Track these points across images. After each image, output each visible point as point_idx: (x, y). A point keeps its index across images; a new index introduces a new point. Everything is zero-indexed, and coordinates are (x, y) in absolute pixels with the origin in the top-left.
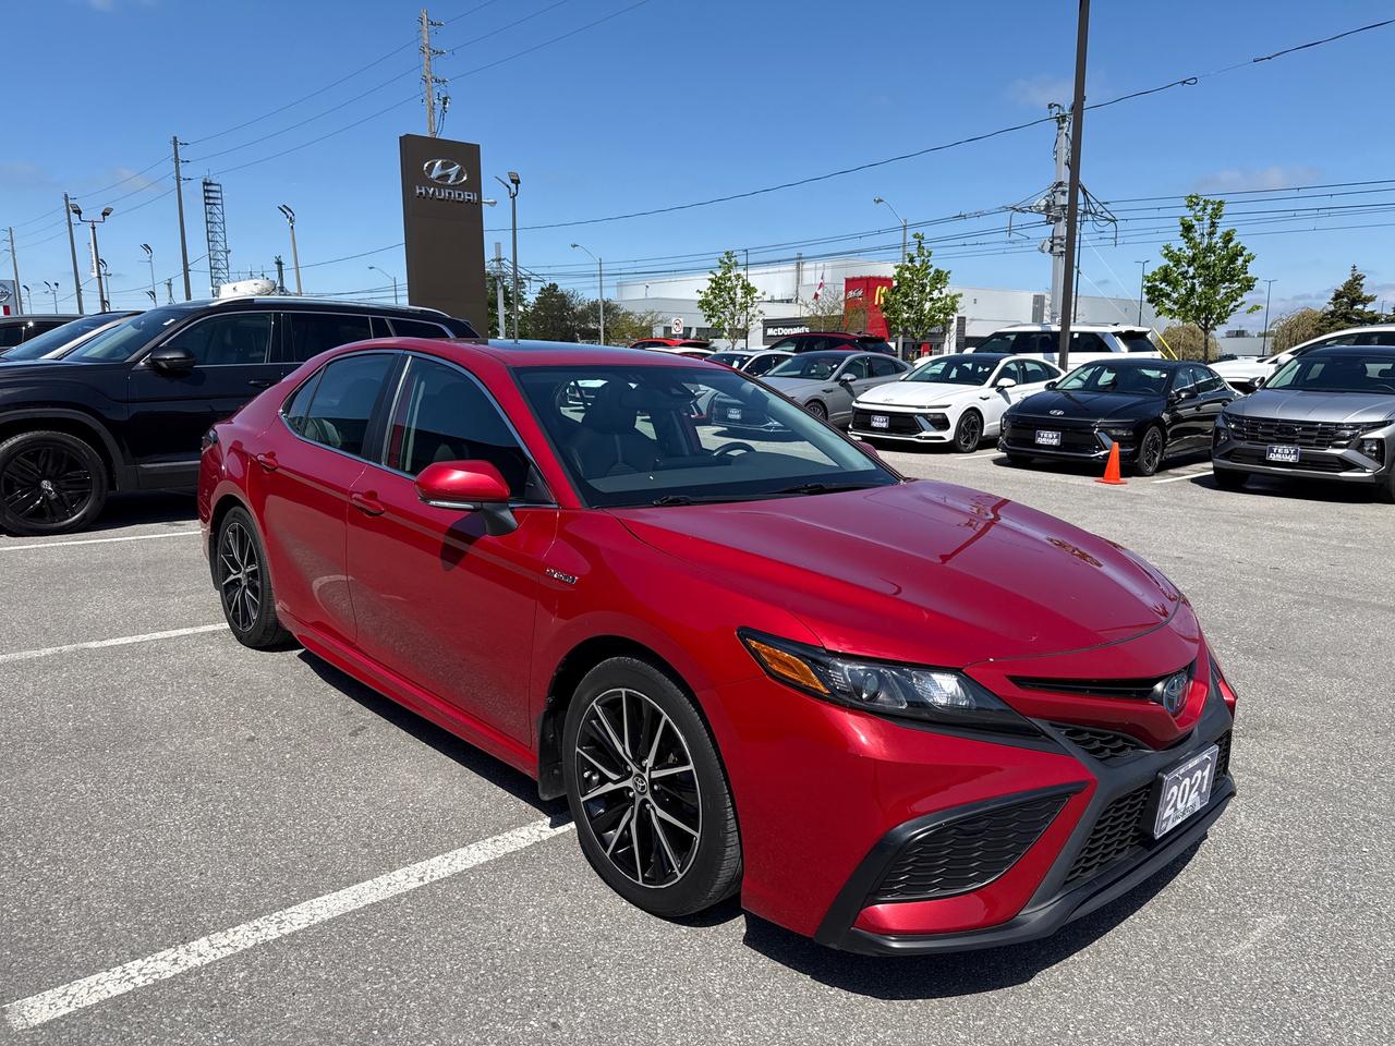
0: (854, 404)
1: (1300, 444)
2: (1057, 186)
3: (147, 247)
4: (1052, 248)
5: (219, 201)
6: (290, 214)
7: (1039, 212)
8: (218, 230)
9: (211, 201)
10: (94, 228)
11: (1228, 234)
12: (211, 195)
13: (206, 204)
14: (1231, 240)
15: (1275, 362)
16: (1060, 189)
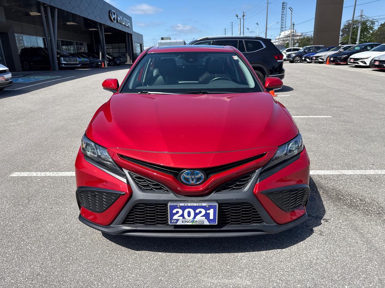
3: (257, 24)
5: (286, 8)
6: (291, 9)
8: (284, 16)
9: (284, 8)
10: (240, 20)
12: (284, 6)
13: (282, 9)
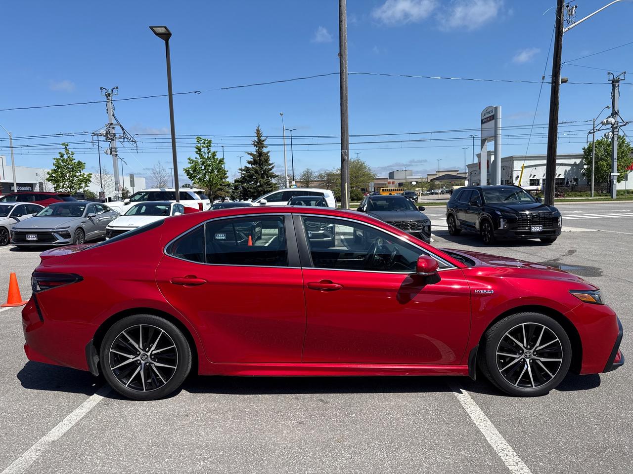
0: (107, 227)
1: (311, 230)
2: (110, 125)
4: (111, 153)
7: (104, 136)
11: (214, 153)
14: (215, 155)
15: (259, 202)
16: (111, 126)
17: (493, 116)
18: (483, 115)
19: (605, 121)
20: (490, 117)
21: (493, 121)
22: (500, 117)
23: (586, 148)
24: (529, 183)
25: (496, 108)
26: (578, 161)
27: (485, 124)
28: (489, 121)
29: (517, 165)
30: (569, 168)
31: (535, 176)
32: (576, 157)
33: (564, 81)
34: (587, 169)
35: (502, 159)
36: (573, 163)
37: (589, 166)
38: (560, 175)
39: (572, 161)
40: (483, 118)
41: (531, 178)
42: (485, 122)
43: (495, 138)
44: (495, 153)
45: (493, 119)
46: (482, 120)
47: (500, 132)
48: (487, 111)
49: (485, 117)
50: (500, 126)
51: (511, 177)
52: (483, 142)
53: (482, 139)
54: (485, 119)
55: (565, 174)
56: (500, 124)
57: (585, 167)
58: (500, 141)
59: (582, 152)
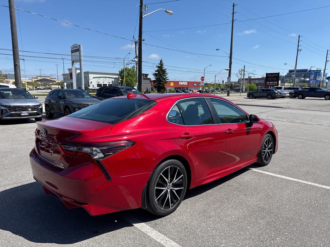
17: (78, 49)
18: (72, 48)
19: (133, 60)
20: (76, 50)
21: (78, 52)
22: (82, 51)
23: (120, 71)
24: (97, 85)
25: (79, 45)
26: (117, 77)
27: (74, 53)
28: (76, 52)
29: (91, 76)
30: (113, 80)
31: (99, 82)
32: (116, 74)
33: (144, 40)
34: (121, 80)
35: (84, 72)
36: (115, 77)
37: (122, 79)
38: (110, 82)
39: (114, 77)
40: (72, 50)
41: (98, 83)
42: (73, 52)
43: (80, 61)
44: (80, 69)
45: (78, 51)
46: (72, 51)
47: (82, 58)
48: (74, 46)
49: (73, 49)
50: (82, 55)
51: (88, 82)
52: (73, 62)
53: (73, 60)
54: (74, 50)
55: (112, 83)
56: (82, 54)
57: (120, 79)
58: (83, 63)
59: (118, 73)
